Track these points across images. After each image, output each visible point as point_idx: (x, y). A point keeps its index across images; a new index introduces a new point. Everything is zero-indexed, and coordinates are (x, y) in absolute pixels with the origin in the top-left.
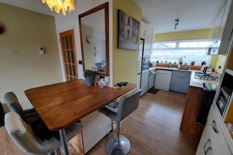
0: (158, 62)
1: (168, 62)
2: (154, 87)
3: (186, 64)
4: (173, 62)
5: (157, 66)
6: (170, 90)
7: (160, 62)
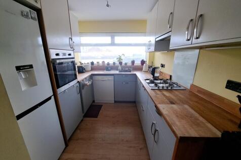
0: (92, 63)
1: (106, 63)
2: (94, 101)
3: (126, 64)
4: (111, 62)
5: (92, 69)
6: (115, 102)
7: (95, 63)
